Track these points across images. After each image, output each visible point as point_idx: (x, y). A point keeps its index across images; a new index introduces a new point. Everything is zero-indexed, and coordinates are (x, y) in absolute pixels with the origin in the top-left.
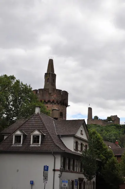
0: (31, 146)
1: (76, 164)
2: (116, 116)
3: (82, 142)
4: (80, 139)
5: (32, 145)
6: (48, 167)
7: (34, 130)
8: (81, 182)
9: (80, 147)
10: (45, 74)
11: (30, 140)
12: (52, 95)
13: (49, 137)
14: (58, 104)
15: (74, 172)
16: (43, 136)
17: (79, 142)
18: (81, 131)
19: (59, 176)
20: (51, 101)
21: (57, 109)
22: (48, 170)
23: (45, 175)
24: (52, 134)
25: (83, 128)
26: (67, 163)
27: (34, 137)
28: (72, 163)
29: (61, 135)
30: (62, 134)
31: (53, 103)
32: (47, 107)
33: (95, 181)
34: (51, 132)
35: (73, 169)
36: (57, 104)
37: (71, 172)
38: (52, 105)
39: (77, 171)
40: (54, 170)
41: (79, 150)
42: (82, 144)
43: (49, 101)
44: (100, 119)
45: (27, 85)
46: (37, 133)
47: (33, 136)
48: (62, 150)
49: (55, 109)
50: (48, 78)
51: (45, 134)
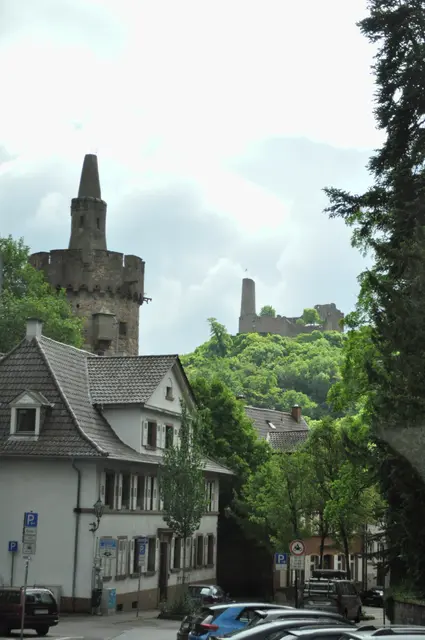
0: (10, 439)
1: (149, 488)
2: (333, 306)
3: (170, 422)
4: (163, 414)
5: (14, 436)
6: (36, 515)
7: (20, 392)
8: (166, 541)
9: (164, 435)
10: (74, 201)
11: (9, 422)
12: (91, 268)
13: (64, 412)
14: (112, 296)
15: (143, 512)
16: (47, 411)
17: (161, 424)
18: (168, 389)
19: (92, 527)
20: (91, 289)
21: (108, 312)
22: (35, 525)
23: (26, 538)
24: (75, 402)
25: (173, 381)
26: (117, 487)
27: (21, 412)
28: (136, 487)
29: (105, 405)
30: (106, 402)
31: (95, 295)
32: (78, 306)
33: (215, 535)
34: (73, 397)
35: (140, 503)
36: (107, 295)
37: (133, 513)
38: (91, 300)
39: (154, 508)
40: (78, 511)
41: (158, 445)
42: (169, 429)
43: (83, 289)
44: (279, 316)
45: (14, 240)
46: (27, 400)
47: (18, 410)
48: (99, 452)
49: (101, 311)
50: (81, 213)
51: (53, 405)
